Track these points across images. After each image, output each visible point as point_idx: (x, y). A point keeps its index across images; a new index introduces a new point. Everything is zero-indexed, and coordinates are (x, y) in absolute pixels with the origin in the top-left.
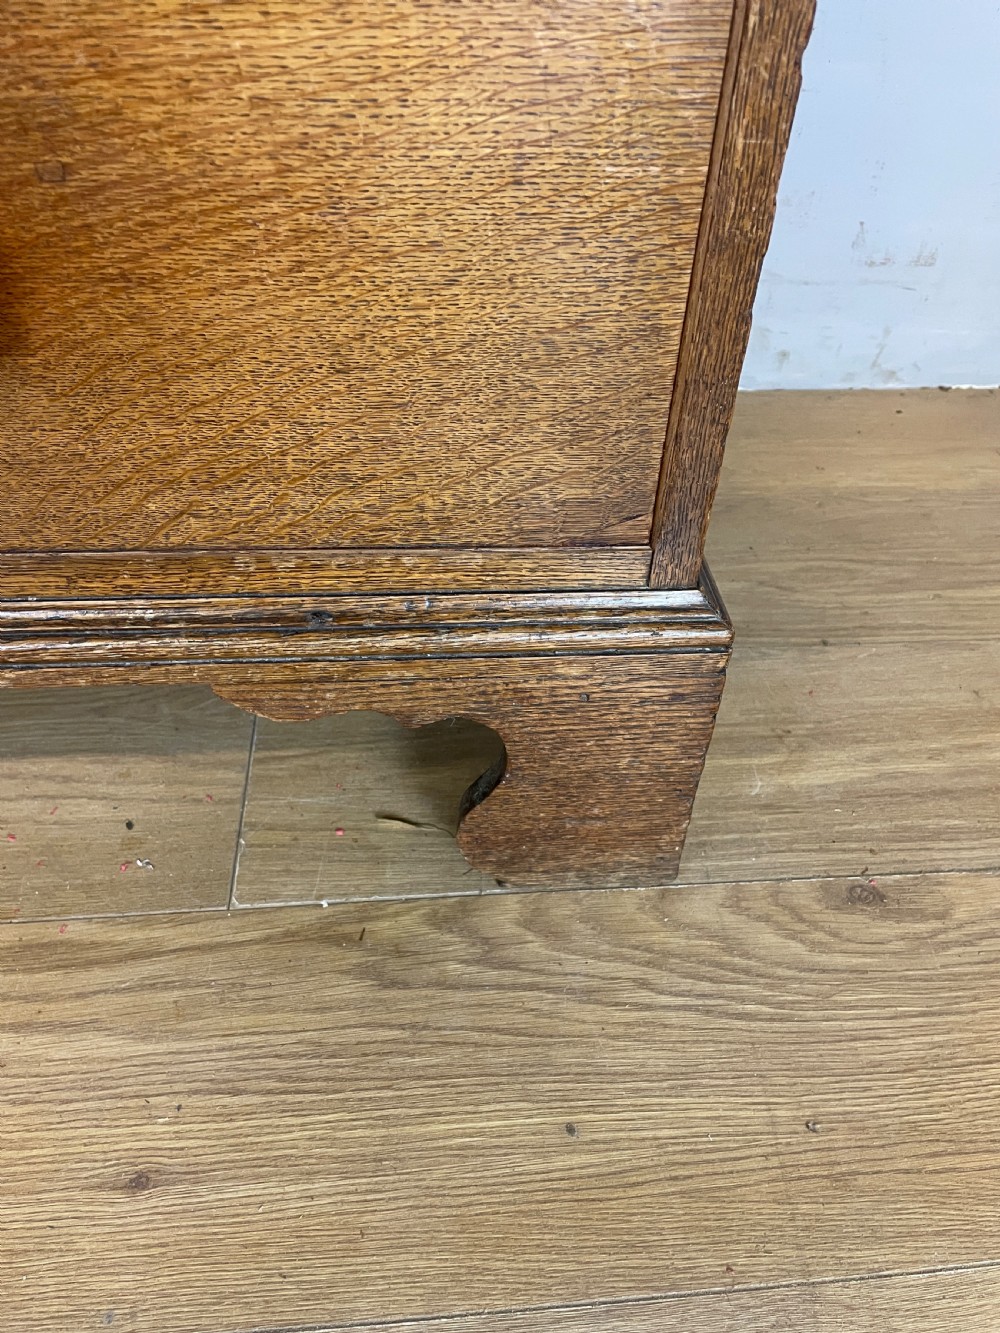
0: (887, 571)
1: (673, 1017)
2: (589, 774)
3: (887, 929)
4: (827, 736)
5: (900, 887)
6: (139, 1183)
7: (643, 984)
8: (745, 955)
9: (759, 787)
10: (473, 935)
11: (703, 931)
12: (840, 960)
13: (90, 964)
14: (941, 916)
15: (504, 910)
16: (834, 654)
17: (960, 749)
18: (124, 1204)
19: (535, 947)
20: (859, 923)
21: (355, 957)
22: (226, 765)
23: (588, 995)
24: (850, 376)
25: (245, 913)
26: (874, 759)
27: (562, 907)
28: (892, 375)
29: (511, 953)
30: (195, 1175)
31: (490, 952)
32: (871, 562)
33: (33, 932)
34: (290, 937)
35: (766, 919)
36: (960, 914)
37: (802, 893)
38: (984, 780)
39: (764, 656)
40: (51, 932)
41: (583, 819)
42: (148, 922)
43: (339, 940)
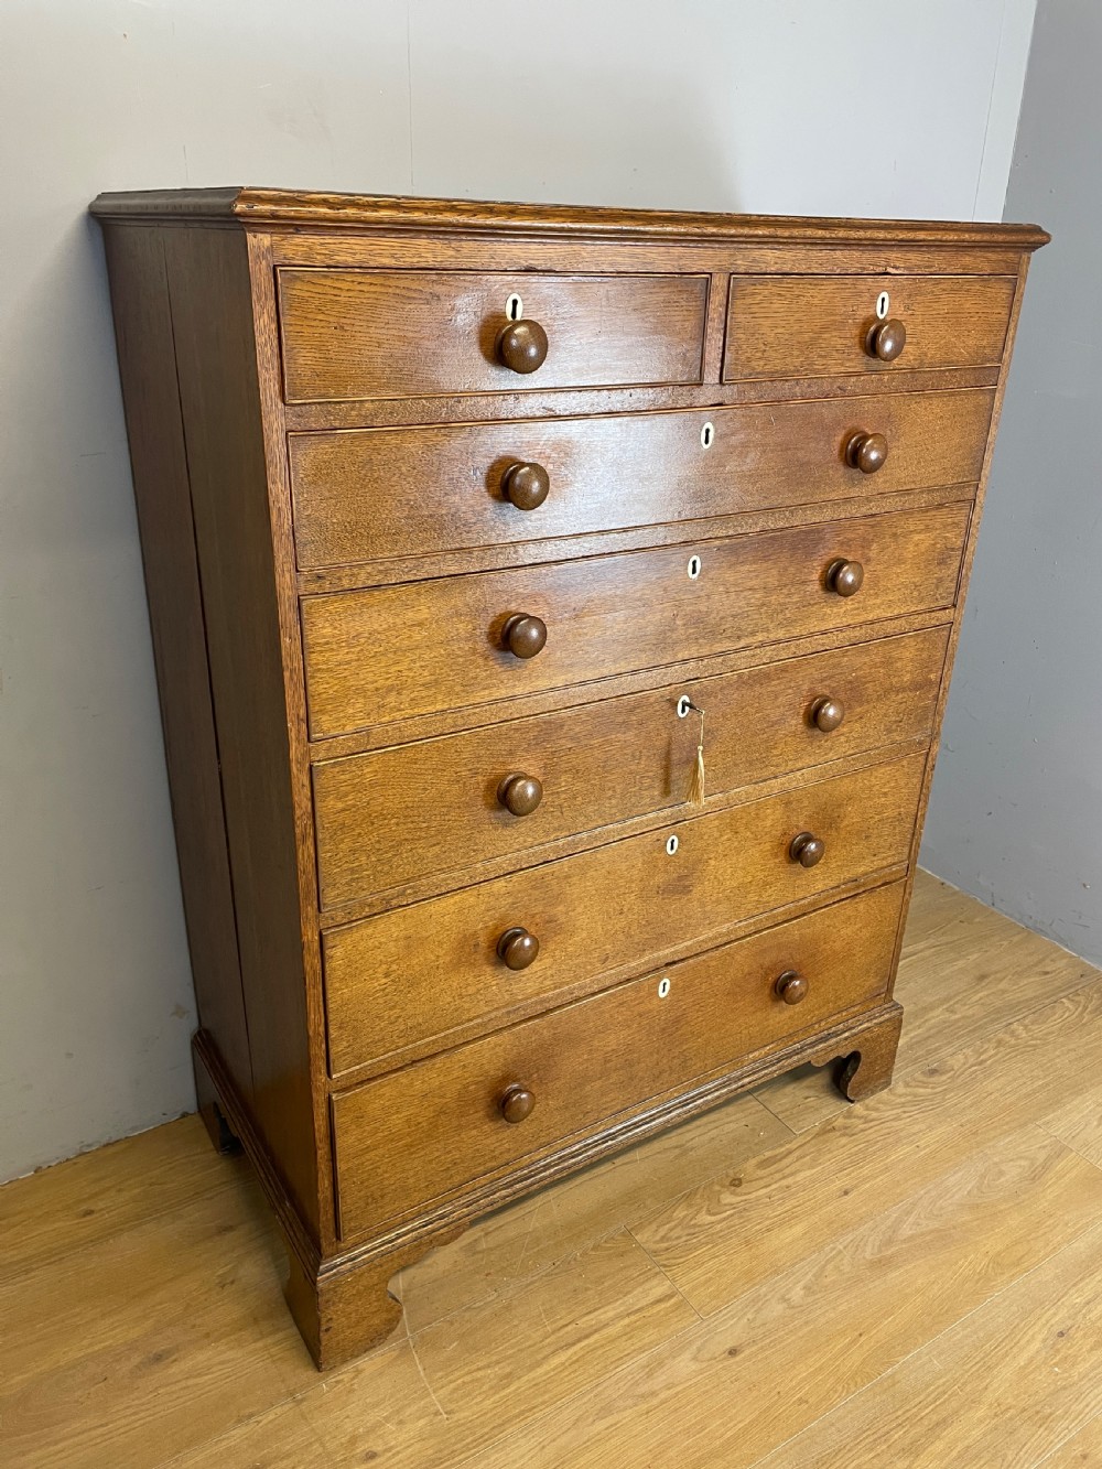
1: (917, 1116)
2: (877, 1058)
3: (944, 1078)
5: (939, 1066)
6: (846, 1193)
7: (905, 1112)
8: (921, 1097)
10: (859, 1117)
11: (907, 1094)
12: (940, 1089)
13: (780, 1160)
14: (953, 1070)
15: (858, 1108)
18: (849, 1197)
19: (874, 1115)
20: (938, 1079)
21: (838, 1133)
22: (750, 1101)
23: (896, 1119)
25: (801, 1134)
27: (871, 1101)
29: (871, 1117)
30: (856, 1186)
31: (866, 1119)
33: (759, 1159)
34: (818, 1135)
35: (917, 1086)
36: (956, 1068)
37: (918, 1075)
40: (762, 1158)
41: (873, 1072)
42: (781, 1146)
43: (829, 1131)
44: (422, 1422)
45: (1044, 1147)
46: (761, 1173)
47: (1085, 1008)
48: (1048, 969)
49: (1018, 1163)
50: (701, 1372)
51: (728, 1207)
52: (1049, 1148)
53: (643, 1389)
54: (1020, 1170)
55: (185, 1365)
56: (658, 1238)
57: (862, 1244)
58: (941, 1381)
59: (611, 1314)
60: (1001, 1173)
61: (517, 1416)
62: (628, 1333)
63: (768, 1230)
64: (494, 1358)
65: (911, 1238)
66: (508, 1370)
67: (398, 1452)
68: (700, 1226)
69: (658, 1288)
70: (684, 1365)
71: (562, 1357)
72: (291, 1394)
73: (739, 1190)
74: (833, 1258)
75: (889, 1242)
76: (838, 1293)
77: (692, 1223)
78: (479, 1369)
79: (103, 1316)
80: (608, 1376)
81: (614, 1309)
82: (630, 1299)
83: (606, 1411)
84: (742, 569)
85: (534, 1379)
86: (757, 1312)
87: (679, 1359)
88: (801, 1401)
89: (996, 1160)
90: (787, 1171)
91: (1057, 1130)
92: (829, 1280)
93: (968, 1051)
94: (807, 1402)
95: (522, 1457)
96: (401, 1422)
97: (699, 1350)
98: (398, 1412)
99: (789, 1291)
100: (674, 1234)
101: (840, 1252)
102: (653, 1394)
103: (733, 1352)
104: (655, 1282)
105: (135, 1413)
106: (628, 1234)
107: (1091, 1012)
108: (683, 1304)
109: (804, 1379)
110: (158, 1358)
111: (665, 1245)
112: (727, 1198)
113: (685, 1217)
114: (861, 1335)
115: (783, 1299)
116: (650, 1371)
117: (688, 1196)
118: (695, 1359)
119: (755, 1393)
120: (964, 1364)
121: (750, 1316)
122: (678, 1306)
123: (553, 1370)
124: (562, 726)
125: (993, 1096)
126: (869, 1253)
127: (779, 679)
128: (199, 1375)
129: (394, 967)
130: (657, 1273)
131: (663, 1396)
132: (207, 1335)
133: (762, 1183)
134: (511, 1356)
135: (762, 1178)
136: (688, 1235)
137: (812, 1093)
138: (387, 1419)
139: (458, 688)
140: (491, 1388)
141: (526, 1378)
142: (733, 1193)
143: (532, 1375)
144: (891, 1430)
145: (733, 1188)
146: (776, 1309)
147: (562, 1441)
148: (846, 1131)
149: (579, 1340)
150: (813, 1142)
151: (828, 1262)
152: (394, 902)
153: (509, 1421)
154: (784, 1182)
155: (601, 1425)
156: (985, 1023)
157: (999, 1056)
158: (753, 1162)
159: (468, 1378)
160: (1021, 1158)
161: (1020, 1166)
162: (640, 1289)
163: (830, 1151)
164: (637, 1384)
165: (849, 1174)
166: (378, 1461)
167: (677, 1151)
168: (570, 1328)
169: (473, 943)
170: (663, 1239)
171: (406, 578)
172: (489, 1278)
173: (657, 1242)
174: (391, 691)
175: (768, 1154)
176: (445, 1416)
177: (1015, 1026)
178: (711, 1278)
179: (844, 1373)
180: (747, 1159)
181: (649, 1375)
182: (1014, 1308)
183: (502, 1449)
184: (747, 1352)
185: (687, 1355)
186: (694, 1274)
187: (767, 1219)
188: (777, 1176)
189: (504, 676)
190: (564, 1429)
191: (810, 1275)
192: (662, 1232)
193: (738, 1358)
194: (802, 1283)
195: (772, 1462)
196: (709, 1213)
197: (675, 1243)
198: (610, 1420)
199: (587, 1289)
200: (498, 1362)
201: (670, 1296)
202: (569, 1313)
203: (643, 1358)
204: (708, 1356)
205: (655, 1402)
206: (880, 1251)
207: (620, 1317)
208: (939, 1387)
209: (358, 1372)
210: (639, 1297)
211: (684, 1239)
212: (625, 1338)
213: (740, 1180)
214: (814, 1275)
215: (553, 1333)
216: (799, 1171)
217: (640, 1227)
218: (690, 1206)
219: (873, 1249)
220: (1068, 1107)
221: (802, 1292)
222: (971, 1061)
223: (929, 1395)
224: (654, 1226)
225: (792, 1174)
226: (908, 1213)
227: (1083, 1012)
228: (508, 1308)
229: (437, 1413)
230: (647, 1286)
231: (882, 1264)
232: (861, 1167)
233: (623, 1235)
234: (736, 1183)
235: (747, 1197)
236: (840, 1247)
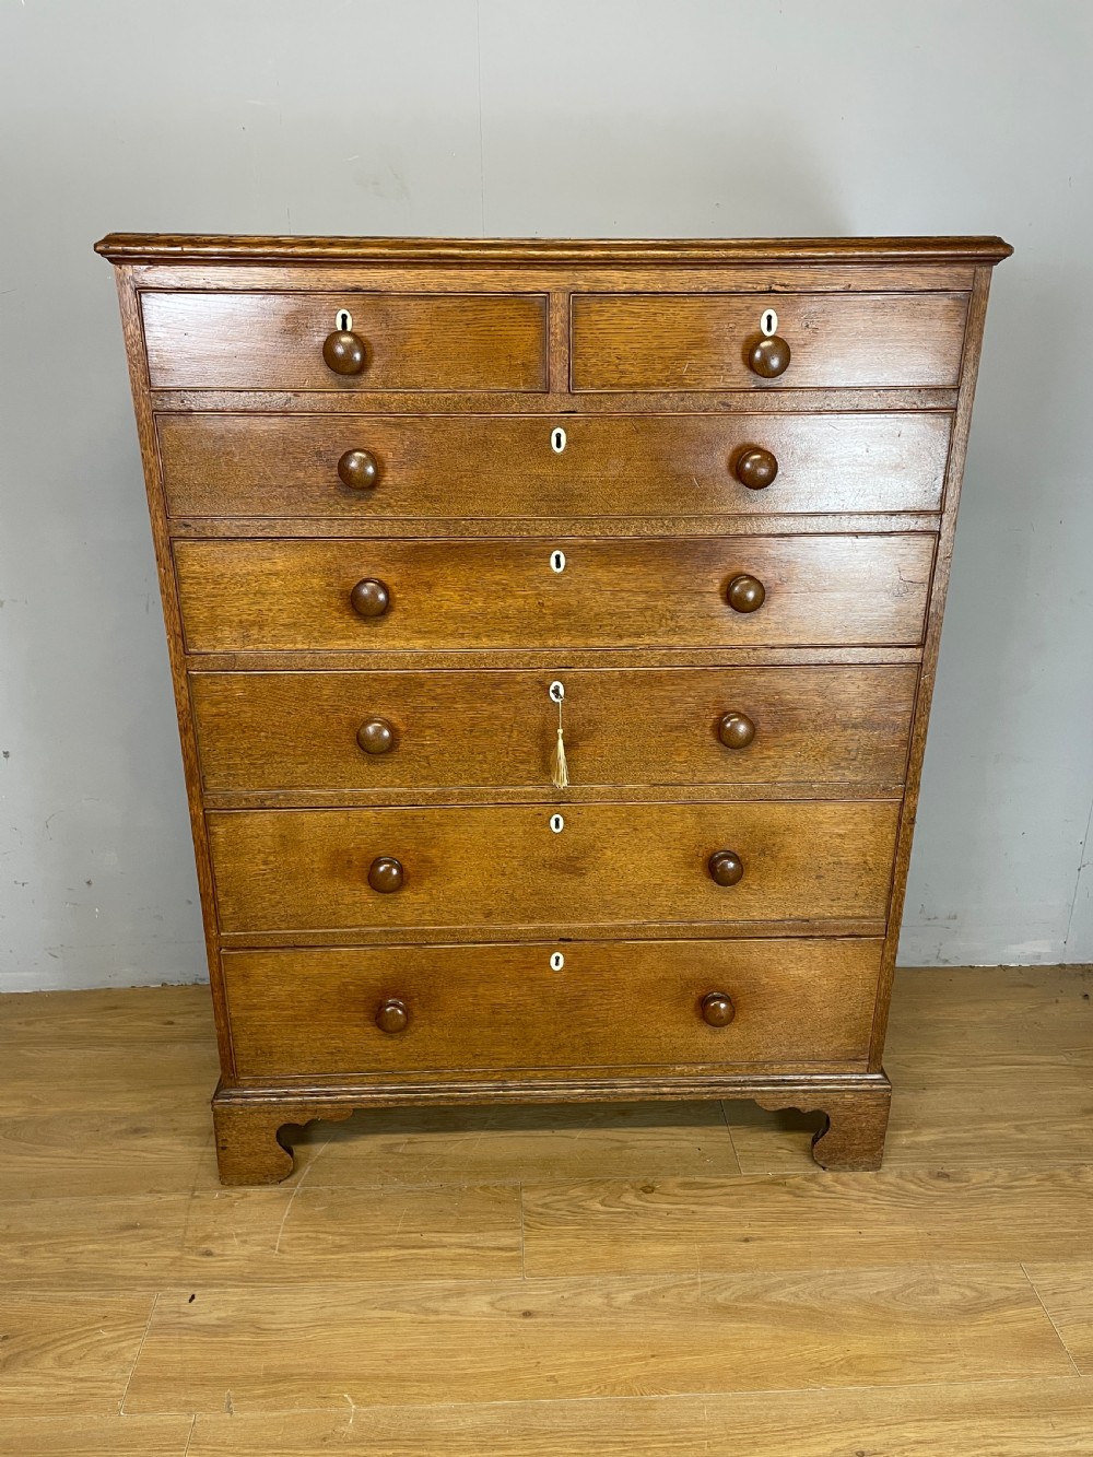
0: (948, 1059)
1: (885, 1207)
2: (854, 1129)
3: (952, 1185)
4: (928, 1124)
5: (955, 1173)
6: (746, 1240)
7: (875, 1198)
8: (906, 1192)
9: (904, 1141)
10: (820, 1185)
11: (891, 1184)
12: (936, 1193)
13: (707, 1189)
14: (967, 1182)
15: (828, 1177)
16: (929, 1093)
17: (975, 1129)
18: (744, 1245)
19: (839, 1188)
20: (943, 1184)
21: (786, 1190)
22: (723, 1131)
23: (859, 1201)
24: (928, 962)
25: (746, 1176)
26: (945, 1132)
27: (846, 1176)
28: (946, 961)
29: (832, 1189)
30: (761, 1239)
31: (826, 1189)
32: (941, 1055)
33: (687, 1179)
34: (764, 1183)
35: (911, 1181)
36: (974, 1181)
37: (923, 1174)
38: (982, 1140)
39: (902, 1094)
40: (691, 1180)
41: (851, 1145)
42: (718, 1177)
43: (779, 1184)
44: (259, 1248)
46: (677, 1191)
49: (962, 1290)
50: (489, 1315)
51: (623, 1205)
52: (1013, 1292)
53: (430, 1305)
54: (959, 1297)
55: (148, 1142)
56: (539, 1203)
57: (723, 1287)
58: (696, 1430)
59: (453, 1240)
60: (934, 1291)
61: (324, 1277)
62: (454, 1260)
63: (644, 1238)
64: (342, 1230)
65: (779, 1304)
66: (344, 1243)
67: (226, 1260)
68: (585, 1209)
69: (507, 1240)
70: (479, 1304)
71: (392, 1253)
72: (194, 1189)
73: (647, 1196)
74: (685, 1286)
75: (753, 1297)
76: (664, 1314)
77: (583, 1203)
78: (326, 1232)
79: (129, 1091)
80: (413, 1282)
81: (460, 1238)
82: (478, 1237)
83: (392, 1306)
84: (617, 569)
85: (357, 1258)
86: (576, 1295)
87: (479, 1297)
88: (551, 1378)
89: (939, 1277)
90: (705, 1200)
92: (664, 1300)
93: (1003, 1173)
94: (556, 1382)
95: (304, 1306)
96: (245, 1242)
97: (502, 1299)
98: (248, 1234)
99: (618, 1292)
100: (557, 1206)
101: (696, 1284)
102: (436, 1312)
103: (527, 1314)
104: (511, 1233)
105: (97, 1159)
106: (517, 1190)
108: (519, 1259)
109: (571, 1364)
110: (136, 1131)
111: (541, 1210)
112: (630, 1198)
113: (578, 1196)
114: (653, 1356)
115: (608, 1296)
116: (448, 1295)
117: (592, 1182)
118: (492, 1304)
119: (518, 1353)
120: (732, 1428)
121: (566, 1295)
122: (512, 1259)
123: (378, 1258)
124: (422, 685)
126: (720, 1299)
127: (673, 684)
128: (151, 1152)
129: (272, 858)
130: (520, 1228)
131: (441, 1317)
132: (175, 1130)
133: (671, 1199)
134: (356, 1234)
135: (675, 1195)
136: (569, 1211)
137: (790, 1147)
138: (238, 1235)
139: (316, 634)
140: (323, 1249)
141: (352, 1254)
142: (637, 1196)
143: (359, 1255)
144: (611, 1442)
145: (641, 1192)
146: (596, 1300)
147: (340, 1310)
148: (796, 1192)
149: (414, 1247)
150: (752, 1187)
151: (676, 1286)
152: (268, 803)
153: (316, 1277)
154: (694, 1208)
155: (378, 1314)
156: (1051, 1154)
157: (1039, 1189)
158: (679, 1179)
159: (313, 1235)
160: (968, 1287)
161: (962, 1295)
162: (493, 1233)
163: (763, 1200)
164: (429, 1299)
165: (765, 1227)
166: (210, 1259)
167: (618, 1144)
168: (413, 1235)
169: (346, 858)
170: (545, 1205)
171: (260, 534)
172: (386, 1174)
173: (537, 1205)
174: (254, 625)
175: (698, 1179)
176: (276, 1252)
178: (558, 1252)
179: (609, 1378)
180: (676, 1175)
181: (445, 1297)
182: (831, 1409)
183: (295, 1294)
184: (539, 1320)
185: (487, 1298)
186: (548, 1242)
187: (651, 1229)
188: (692, 1200)
189: (360, 630)
190: (349, 1302)
191: (650, 1289)
192: (548, 1199)
193: (527, 1321)
194: (638, 1291)
195: (486, 1409)
196: (603, 1204)
197: (552, 1212)
198: (388, 1314)
199: (452, 1214)
200: (342, 1234)
201: (512, 1249)
202: (423, 1225)
203: (451, 1283)
204: (503, 1307)
205: (433, 1318)
206: (736, 1300)
207: (460, 1246)
208: (690, 1433)
209: (246, 1195)
210: (485, 1239)
211: (562, 1213)
212: (450, 1262)
213: (654, 1189)
214: (653, 1291)
215: (399, 1233)
216: (716, 1204)
217: (533, 1188)
218: (591, 1190)
219: (730, 1295)
220: (1079, 1264)
221: (630, 1299)
222: (998, 1182)
223: (672, 1434)
224: (545, 1193)
225: (706, 1203)
226: (795, 1283)
228: (381, 1201)
229: (273, 1248)
230: (499, 1233)
231: (724, 1311)
232: (783, 1226)
233: (514, 1188)
234: (648, 1189)
235: (648, 1205)
236: (699, 1280)
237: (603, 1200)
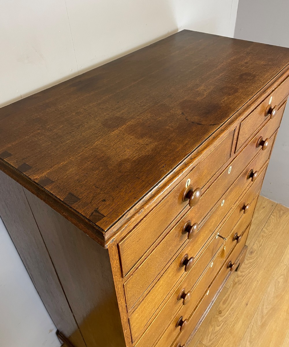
1: (254, 270)
3: (255, 254)
5: (252, 250)
6: (247, 305)
7: (250, 270)
8: (252, 263)
10: (240, 276)
11: (248, 263)
12: (255, 258)
13: (228, 299)
14: (255, 250)
18: (248, 306)
19: (244, 274)
21: (238, 284)
23: (249, 273)
25: (229, 287)
30: (248, 301)
31: (242, 276)
33: (222, 301)
34: (233, 286)
35: (250, 259)
36: (256, 249)
37: (248, 255)
42: (226, 294)
43: (235, 284)
45: (285, 270)
46: (225, 306)
47: (277, 217)
48: (264, 206)
51: (221, 322)
52: (286, 269)
54: (282, 280)
56: (208, 341)
57: (257, 321)
60: (279, 282)
63: (234, 326)
65: (267, 313)
68: (217, 332)
73: (222, 314)
74: (252, 328)
75: (263, 317)
76: (257, 339)
77: (215, 331)
89: (276, 278)
90: (231, 303)
91: (285, 263)
92: (254, 336)
93: (257, 242)
100: (212, 337)
101: (253, 326)
106: (201, 343)
107: (279, 218)
111: (211, 342)
112: (220, 319)
113: (212, 330)
125: (268, 256)
126: (259, 323)
133: (226, 310)
135: (225, 308)
136: (215, 336)
142: (221, 316)
145: (220, 315)
148: (240, 282)
150: (233, 290)
151: (251, 330)
154: (231, 307)
156: (257, 230)
157: (264, 241)
158: (221, 303)
160: (281, 275)
161: (282, 278)
163: (238, 291)
165: (245, 297)
170: (210, 340)
175: (224, 299)
177: (264, 229)
180: (220, 303)
187: (232, 322)
188: (229, 306)
191: (249, 336)
192: (209, 339)
194: (248, 340)
196: (219, 326)
197: (213, 341)
206: (262, 321)
211: (215, 338)
213: (221, 311)
214: (250, 336)
216: (233, 302)
217: (203, 339)
218: (212, 326)
219: (260, 321)
220: (285, 253)
221: (249, 344)
222: (259, 246)
224: (206, 337)
225: (232, 304)
226: (263, 305)
227: (277, 219)
231: (263, 325)
232: (247, 294)
233: (199, 344)
234: (220, 312)
235: (224, 316)
236: (252, 324)
237: (217, 325)
